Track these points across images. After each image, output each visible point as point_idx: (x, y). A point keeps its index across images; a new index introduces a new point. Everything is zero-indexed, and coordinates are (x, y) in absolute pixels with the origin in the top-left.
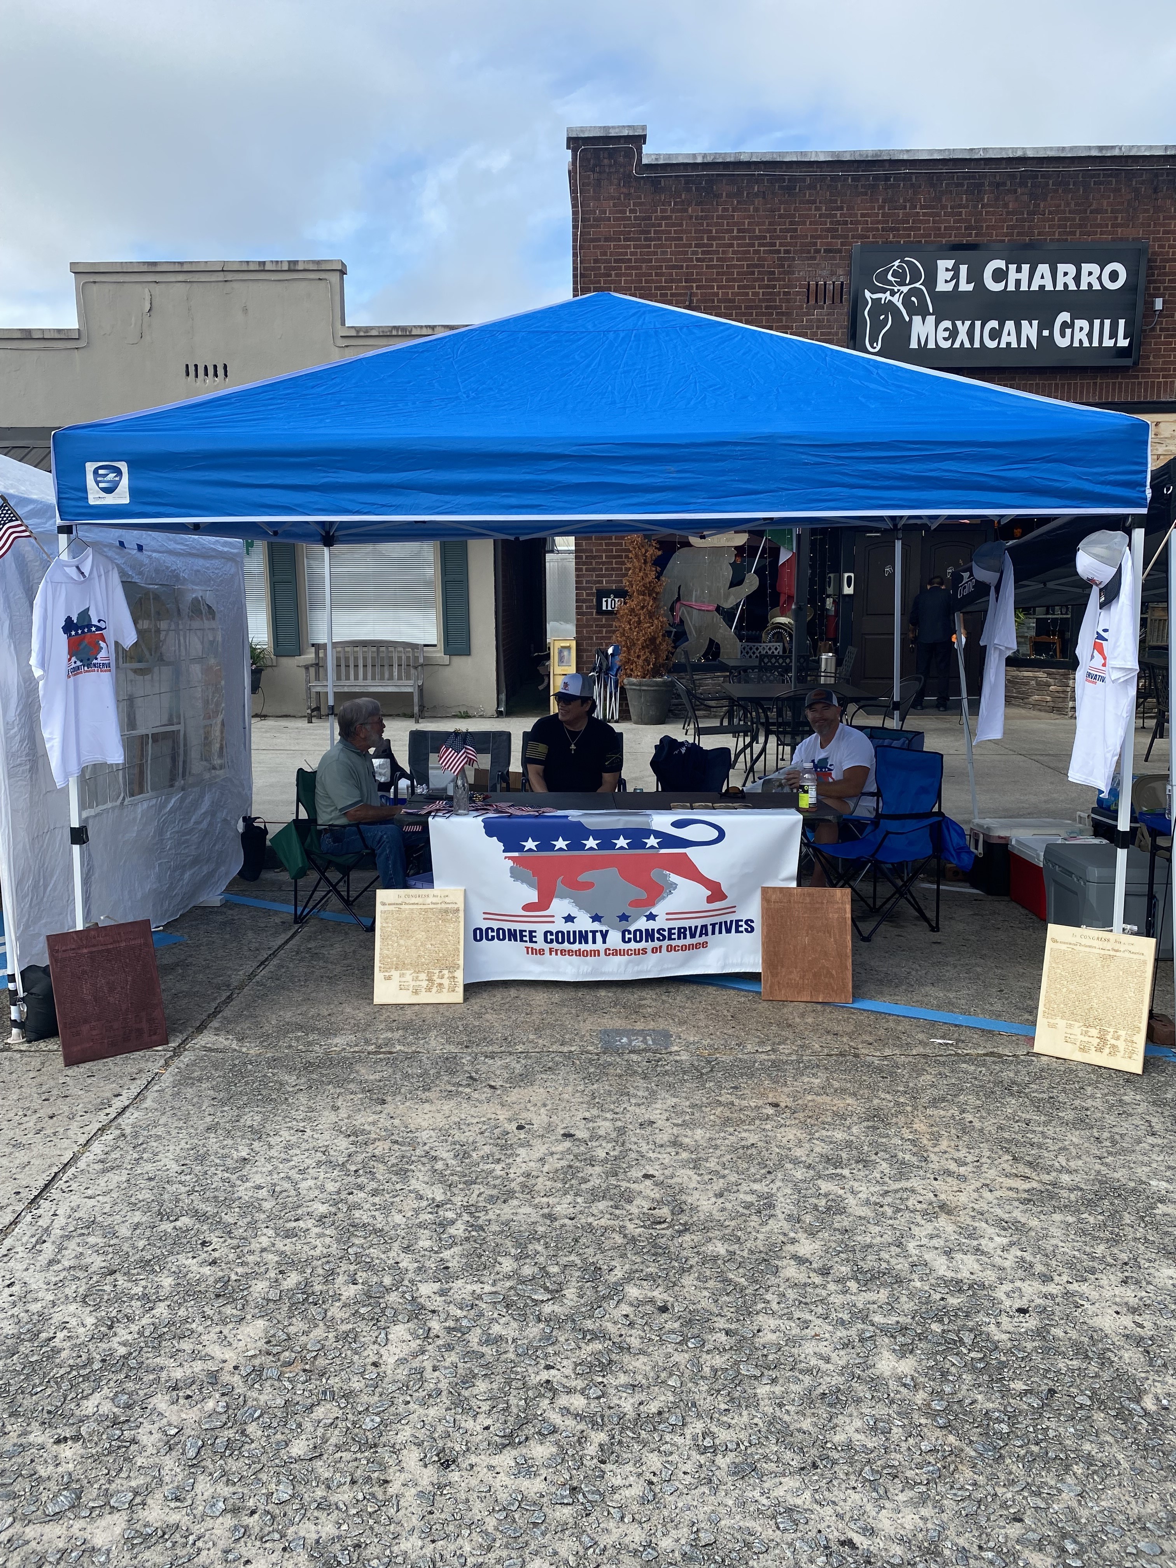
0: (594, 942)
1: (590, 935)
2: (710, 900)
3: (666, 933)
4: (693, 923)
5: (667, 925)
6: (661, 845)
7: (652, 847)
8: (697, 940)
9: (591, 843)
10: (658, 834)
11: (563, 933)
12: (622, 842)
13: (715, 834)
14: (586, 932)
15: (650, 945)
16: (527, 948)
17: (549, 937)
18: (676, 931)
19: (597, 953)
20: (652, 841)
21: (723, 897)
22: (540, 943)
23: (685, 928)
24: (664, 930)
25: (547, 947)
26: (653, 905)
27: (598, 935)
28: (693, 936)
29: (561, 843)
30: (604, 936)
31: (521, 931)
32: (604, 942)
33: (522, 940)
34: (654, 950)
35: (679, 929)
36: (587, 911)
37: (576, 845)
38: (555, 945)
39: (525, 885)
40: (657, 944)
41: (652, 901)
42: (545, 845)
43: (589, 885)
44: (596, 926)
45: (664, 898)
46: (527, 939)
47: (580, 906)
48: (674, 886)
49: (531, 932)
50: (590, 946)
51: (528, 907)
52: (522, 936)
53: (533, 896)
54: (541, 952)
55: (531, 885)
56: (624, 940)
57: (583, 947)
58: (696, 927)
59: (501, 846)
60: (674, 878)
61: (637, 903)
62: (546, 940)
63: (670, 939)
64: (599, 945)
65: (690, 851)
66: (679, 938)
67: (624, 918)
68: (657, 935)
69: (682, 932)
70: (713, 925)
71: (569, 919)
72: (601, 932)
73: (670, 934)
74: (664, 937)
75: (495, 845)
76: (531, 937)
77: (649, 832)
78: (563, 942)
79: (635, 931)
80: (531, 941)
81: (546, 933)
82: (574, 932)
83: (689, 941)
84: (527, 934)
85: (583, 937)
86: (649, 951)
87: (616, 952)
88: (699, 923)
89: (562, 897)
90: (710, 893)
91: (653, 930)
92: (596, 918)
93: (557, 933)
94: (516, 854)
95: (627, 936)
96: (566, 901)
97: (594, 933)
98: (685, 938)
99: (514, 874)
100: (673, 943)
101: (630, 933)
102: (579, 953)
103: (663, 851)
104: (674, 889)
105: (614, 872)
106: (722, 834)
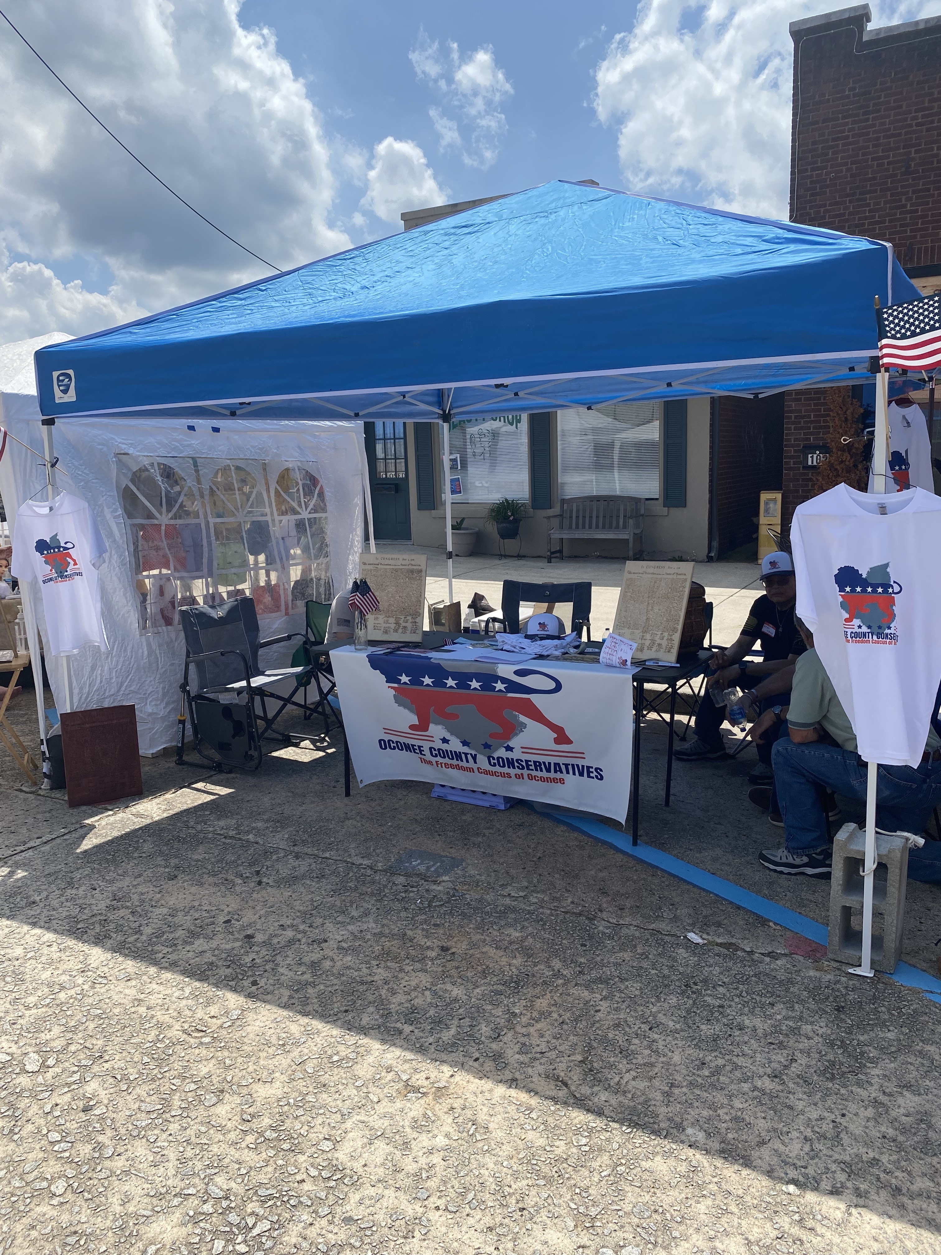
0: (468, 761)
1: (464, 756)
2: (558, 741)
3: (524, 764)
4: (546, 759)
5: (524, 757)
6: (508, 690)
7: (500, 691)
8: (554, 774)
10: (504, 680)
11: (443, 750)
12: (475, 684)
13: (552, 685)
14: (460, 753)
15: (512, 772)
16: (420, 759)
17: (434, 752)
18: (532, 764)
19: (471, 770)
20: (499, 686)
21: (571, 742)
22: (429, 756)
23: (540, 763)
24: (522, 761)
25: (433, 759)
26: (509, 739)
27: (470, 757)
28: (548, 771)
29: (427, 680)
30: (475, 758)
31: (413, 745)
32: (475, 762)
33: (415, 752)
34: (519, 777)
35: (535, 762)
36: (458, 737)
37: (439, 683)
38: (439, 759)
40: (518, 771)
41: (508, 735)
42: (416, 681)
43: (455, 716)
45: (517, 734)
46: (418, 751)
47: (451, 731)
49: (419, 747)
51: (412, 727)
52: (414, 749)
54: (431, 763)
55: (411, 711)
56: (490, 764)
57: (460, 763)
58: (550, 763)
59: (384, 678)
60: (523, 718)
61: (495, 735)
62: (432, 755)
63: (528, 769)
64: (472, 764)
66: (536, 770)
67: (487, 746)
68: (516, 764)
69: (538, 765)
70: (566, 765)
71: (445, 741)
72: (471, 754)
73: (528, 765)
74: (523, 766)
75: (380, 676)
76: (421, 751)
77: (497, 678)
78: (444, 757)
79: (498, 758)
80: (421, 754)
81: (431, 749)
82: (451, 751)
83: (546, 774)
84: (417, 748)
85: (458, 756)
86: (514, 776)
87: (486, 772)
88: (552, 760)
89: (436, 723)
90: (556, 736)
91: (513, 759)
92: (465, 743)
93: (439, 750)
94: (396, 685)
95: (492, 761)
96: (440, 727)
97: (466, 754)
98: (541, 771)
99: (398, 701)
100: (534, 773)
101: (494, 759)
102: (458, 767)
103: (510, 695)
104: (525, 727)
105: (472, 707)
106: (558, 687)
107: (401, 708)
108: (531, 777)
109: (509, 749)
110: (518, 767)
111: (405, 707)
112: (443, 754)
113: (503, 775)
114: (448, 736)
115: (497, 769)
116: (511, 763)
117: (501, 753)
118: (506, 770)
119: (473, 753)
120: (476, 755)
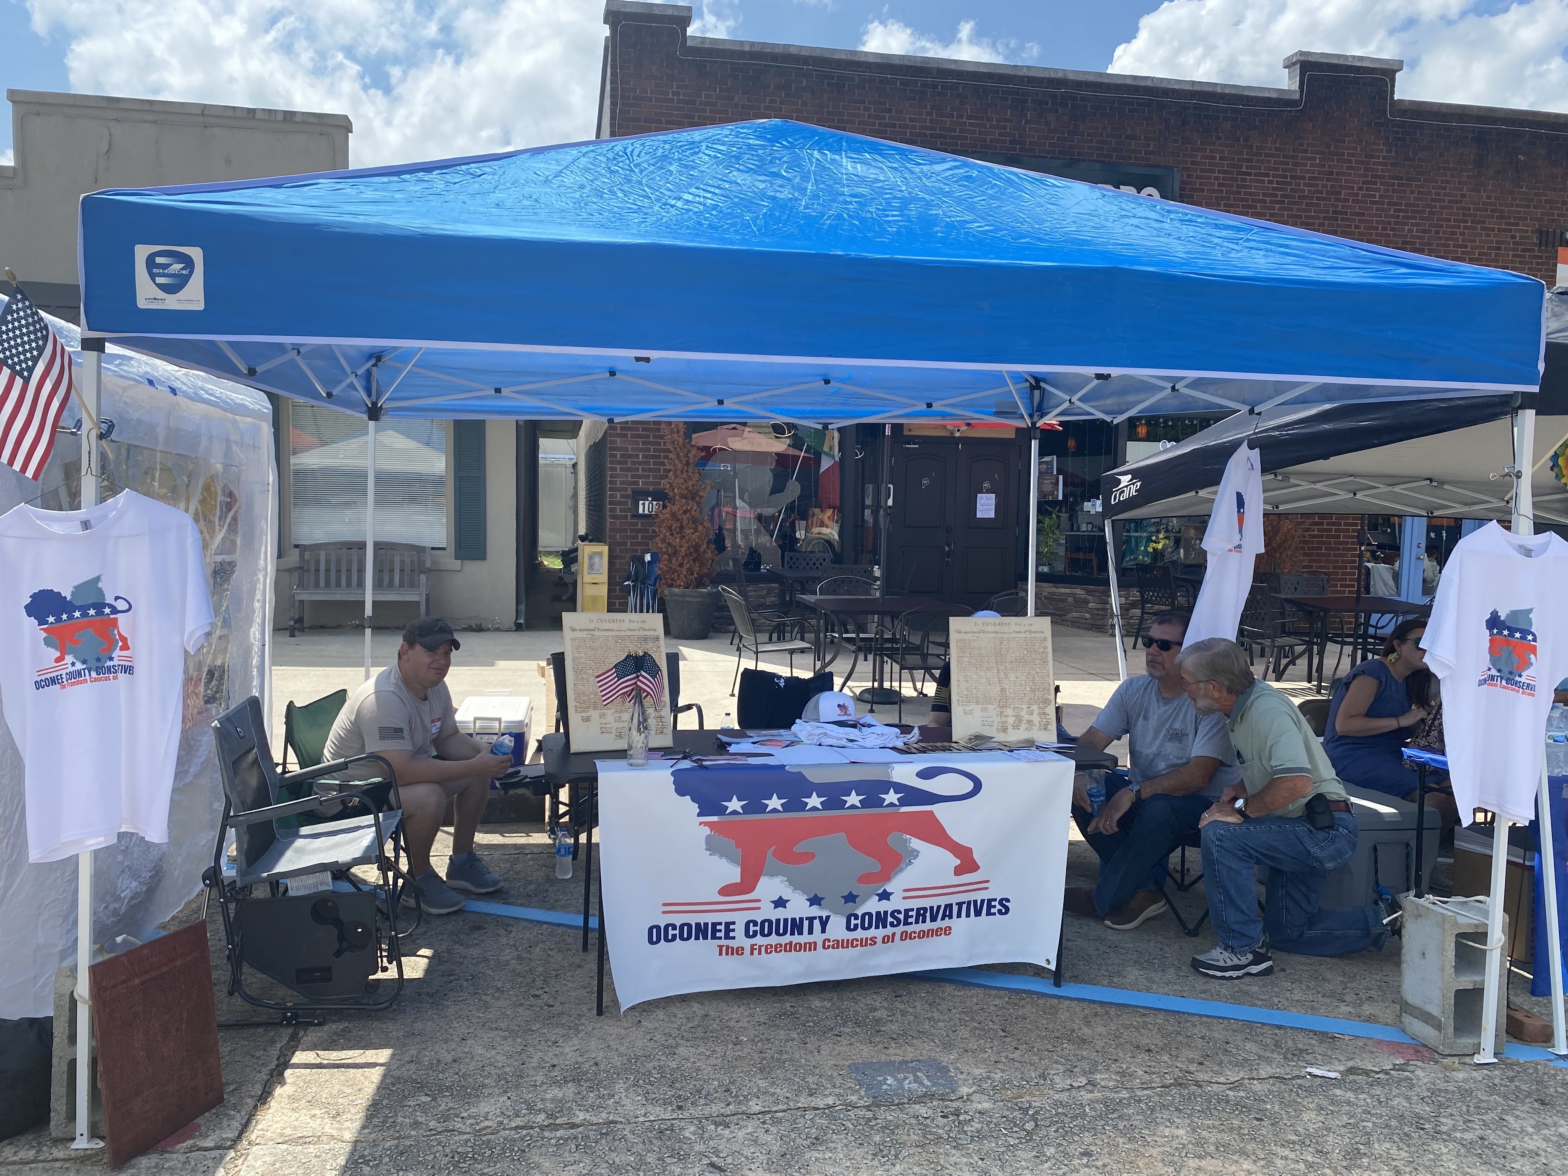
0: (811, 932)
1: (806, 923)
2: (959, 871)
3: (901, 917)
4: (934, 902)
5: (903, 906)
6: (903, 802)
7: (892, 805)
8: (939, 924)
9: (814, 801)
10: (899, 787)
11: (770, 922)
12: (853, 799)
13: (969, 786)
14: (801, 919)
15: (879, 933)
16: (721, 947)
17: (752, 928)
18: (913, 913)
19: (812, 946)
20: (891, 797)
21: (974, 867)
22: (740, 939)
23: (925, 909)
24: (899, 912)
25: (747, 943)
26: (888, 879)
27: (817, 923)
28: (933, 919)
29: (775, 803)
30: (824, 923)
31: (714, 925)
32: (823, 931)
33: (714, 937)
34: (886, 940)
35: (918, 910)
36: (805, 892)
37: (795, 804)
38: (759, 940)
39: (724, 860)
40: (889, 930)
41: (886, 875)
42: (755, 806)
43: (809, 856)
44: (815, 911)
45: (901, 870)
46: (721, 934)
47: (795, 885)
48: (915, 854)
49: (728, 925)
50: (805, 938)
51: (726, 891)
52: (715, 931)
53: (733, 874)
54: (740, 951)
55: (731, 859)
56: (848, 928)
57: (796, 939)
58: (939, 907)
59: (695, 808)
60: (916, 843)
61: (866, 879)
62: (747, 935)
63: (906, 923)
64: (817, 936)
65: (939, 810)
66: (917, 922)
67: (851, 898)
68: (890, 919)
69: (921, 914)
70: (960, 905)
71: (780, 903)
72: (821, 918)
73: (907, 916)
74: (899, 921)
75: (688, 806)
76: (728, 930)
77: (887, 785)
78: (769, 934)
79: (864, 915)
80: (727, 937)
81: (747, 925)
82: (786, 920)
83: (928, 925)
84: (722, 927)
85: (796, 926)
86: (879, 940)
87: (838, 944)
88: (943, 901)
89: (772, 874)
90: (958, 862)
91: (886, 912)
92: (815, 901)
93: (763, 922)
94: (715, 819)
95: (853, 922)
96: (778, 879)
97: (811, 920)
98: (924, 921)
99: (711, 847)
100: (909, 929)
101: (856, 918)
102: (789, 947)
103: (904, 809)
104: (916, 857)
105: (841, 837)
106: (978, 786)
107: (716, 858)
108: (905, 936)
109: (885, 896)
110: (892, 924)
111: (721, 856)
112: (768, 927)
113: (863, 943)
114: (786, 892)
115: (860, 934)
116: (881, 919)
117: (873, 905)
118: (872, 932)
119: (824, 914)
120: (828, 918)
